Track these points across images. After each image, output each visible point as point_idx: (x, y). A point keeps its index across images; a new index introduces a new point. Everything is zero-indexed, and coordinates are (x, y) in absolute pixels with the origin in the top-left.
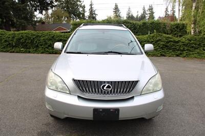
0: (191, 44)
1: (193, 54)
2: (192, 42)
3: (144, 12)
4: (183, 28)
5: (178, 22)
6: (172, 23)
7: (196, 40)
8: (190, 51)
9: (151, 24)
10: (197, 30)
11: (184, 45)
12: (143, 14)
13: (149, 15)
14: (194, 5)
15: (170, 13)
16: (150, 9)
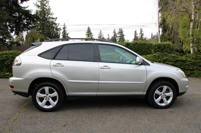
0: (197, 63)
3: (115, 35)
8: (199, 70)
9: (134, 45)
10: (196, 49)
11: (192, 64)
12: (114, 37)
13: (119, 38)
14: (192, 24)
15: (139, 36)
16: (120, 33)
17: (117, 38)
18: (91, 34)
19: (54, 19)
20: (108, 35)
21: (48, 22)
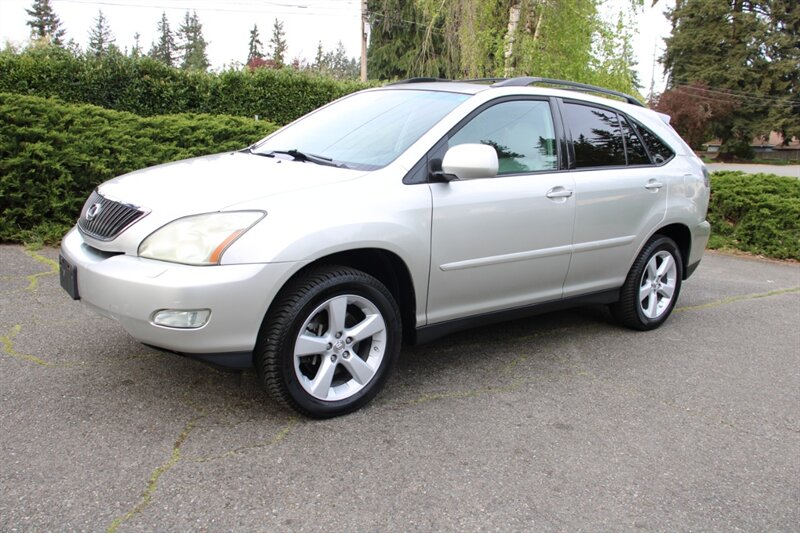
12: (162, 47)
13: (185, 52)
15: (267, 51)
17: (174, 54)
20: (137, 37)
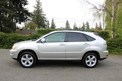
0: (112, 44)
1: (114, 51)
2: (113, 42)
3: (84, 25)
4: (106, 34)
5: (103, 31)
6: (99, 31)
7: (115, 41)
8: (111, 49)
10: (116, 35)
12: (83, 27)
13: (86, 27)
14: (112, 19)
15: (99, 26)
16: (87, 24)
18: (69, 24)
19: (44, 15)
20: (80, 25)
21: (41, 17)
